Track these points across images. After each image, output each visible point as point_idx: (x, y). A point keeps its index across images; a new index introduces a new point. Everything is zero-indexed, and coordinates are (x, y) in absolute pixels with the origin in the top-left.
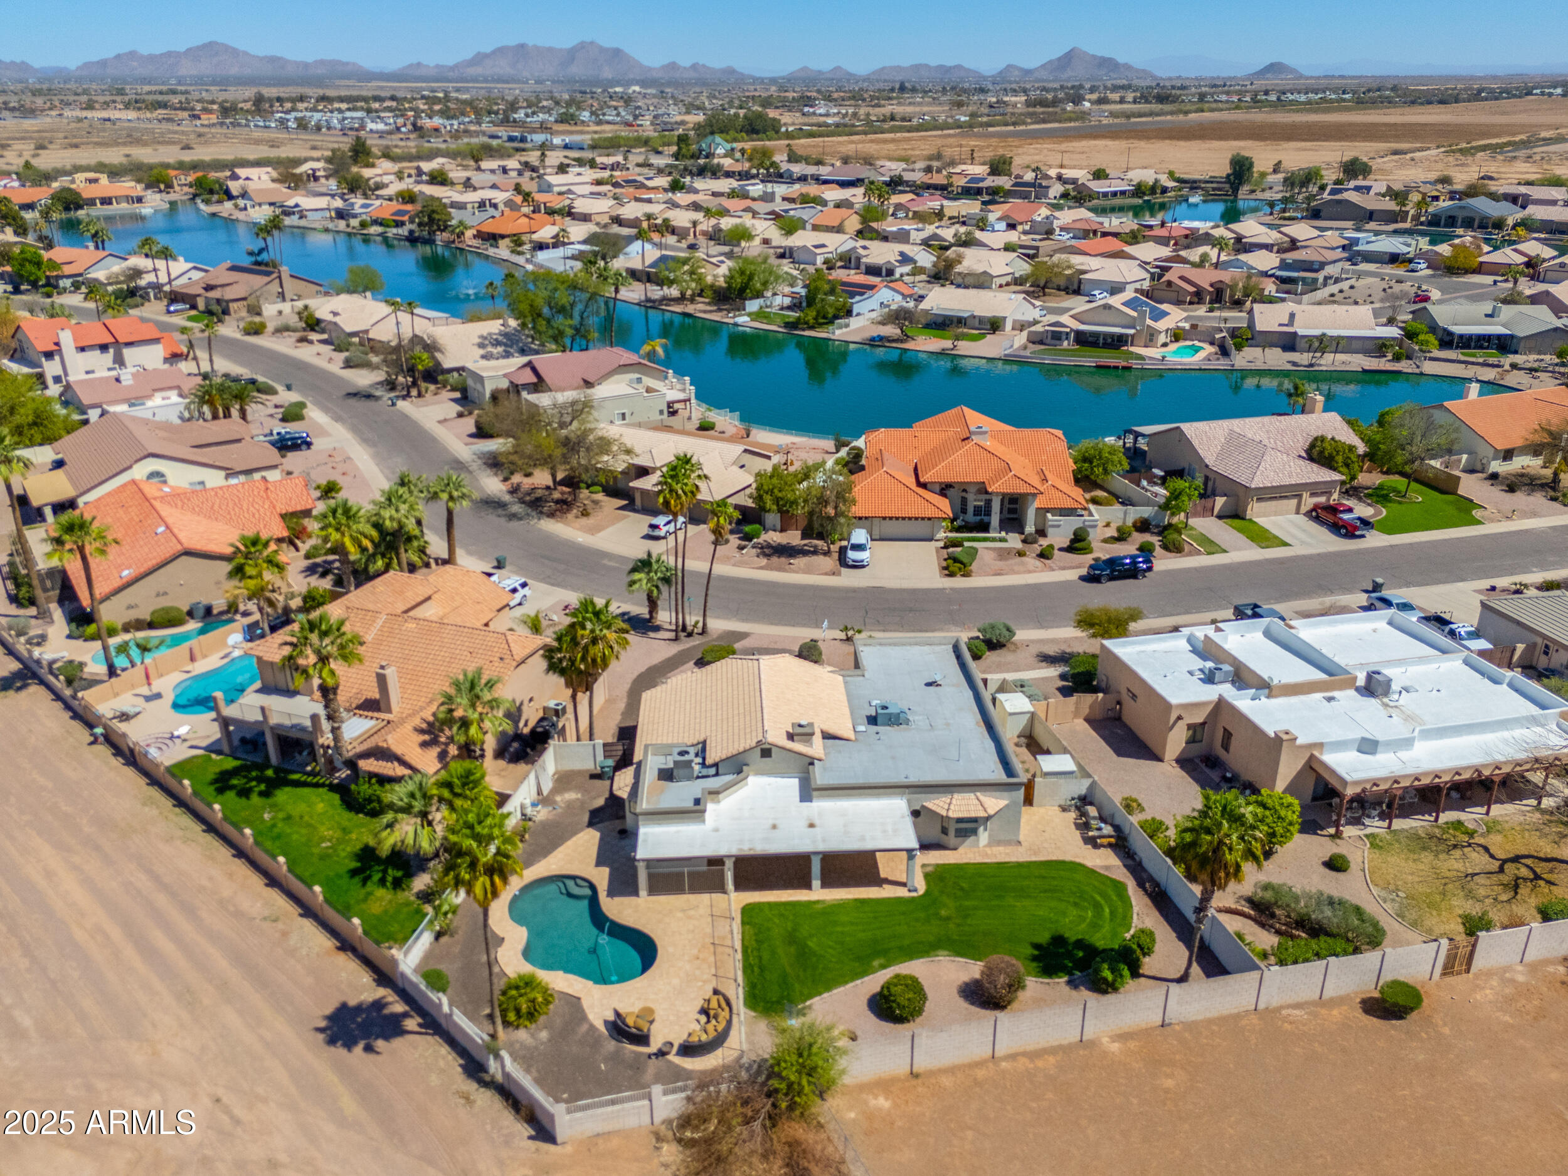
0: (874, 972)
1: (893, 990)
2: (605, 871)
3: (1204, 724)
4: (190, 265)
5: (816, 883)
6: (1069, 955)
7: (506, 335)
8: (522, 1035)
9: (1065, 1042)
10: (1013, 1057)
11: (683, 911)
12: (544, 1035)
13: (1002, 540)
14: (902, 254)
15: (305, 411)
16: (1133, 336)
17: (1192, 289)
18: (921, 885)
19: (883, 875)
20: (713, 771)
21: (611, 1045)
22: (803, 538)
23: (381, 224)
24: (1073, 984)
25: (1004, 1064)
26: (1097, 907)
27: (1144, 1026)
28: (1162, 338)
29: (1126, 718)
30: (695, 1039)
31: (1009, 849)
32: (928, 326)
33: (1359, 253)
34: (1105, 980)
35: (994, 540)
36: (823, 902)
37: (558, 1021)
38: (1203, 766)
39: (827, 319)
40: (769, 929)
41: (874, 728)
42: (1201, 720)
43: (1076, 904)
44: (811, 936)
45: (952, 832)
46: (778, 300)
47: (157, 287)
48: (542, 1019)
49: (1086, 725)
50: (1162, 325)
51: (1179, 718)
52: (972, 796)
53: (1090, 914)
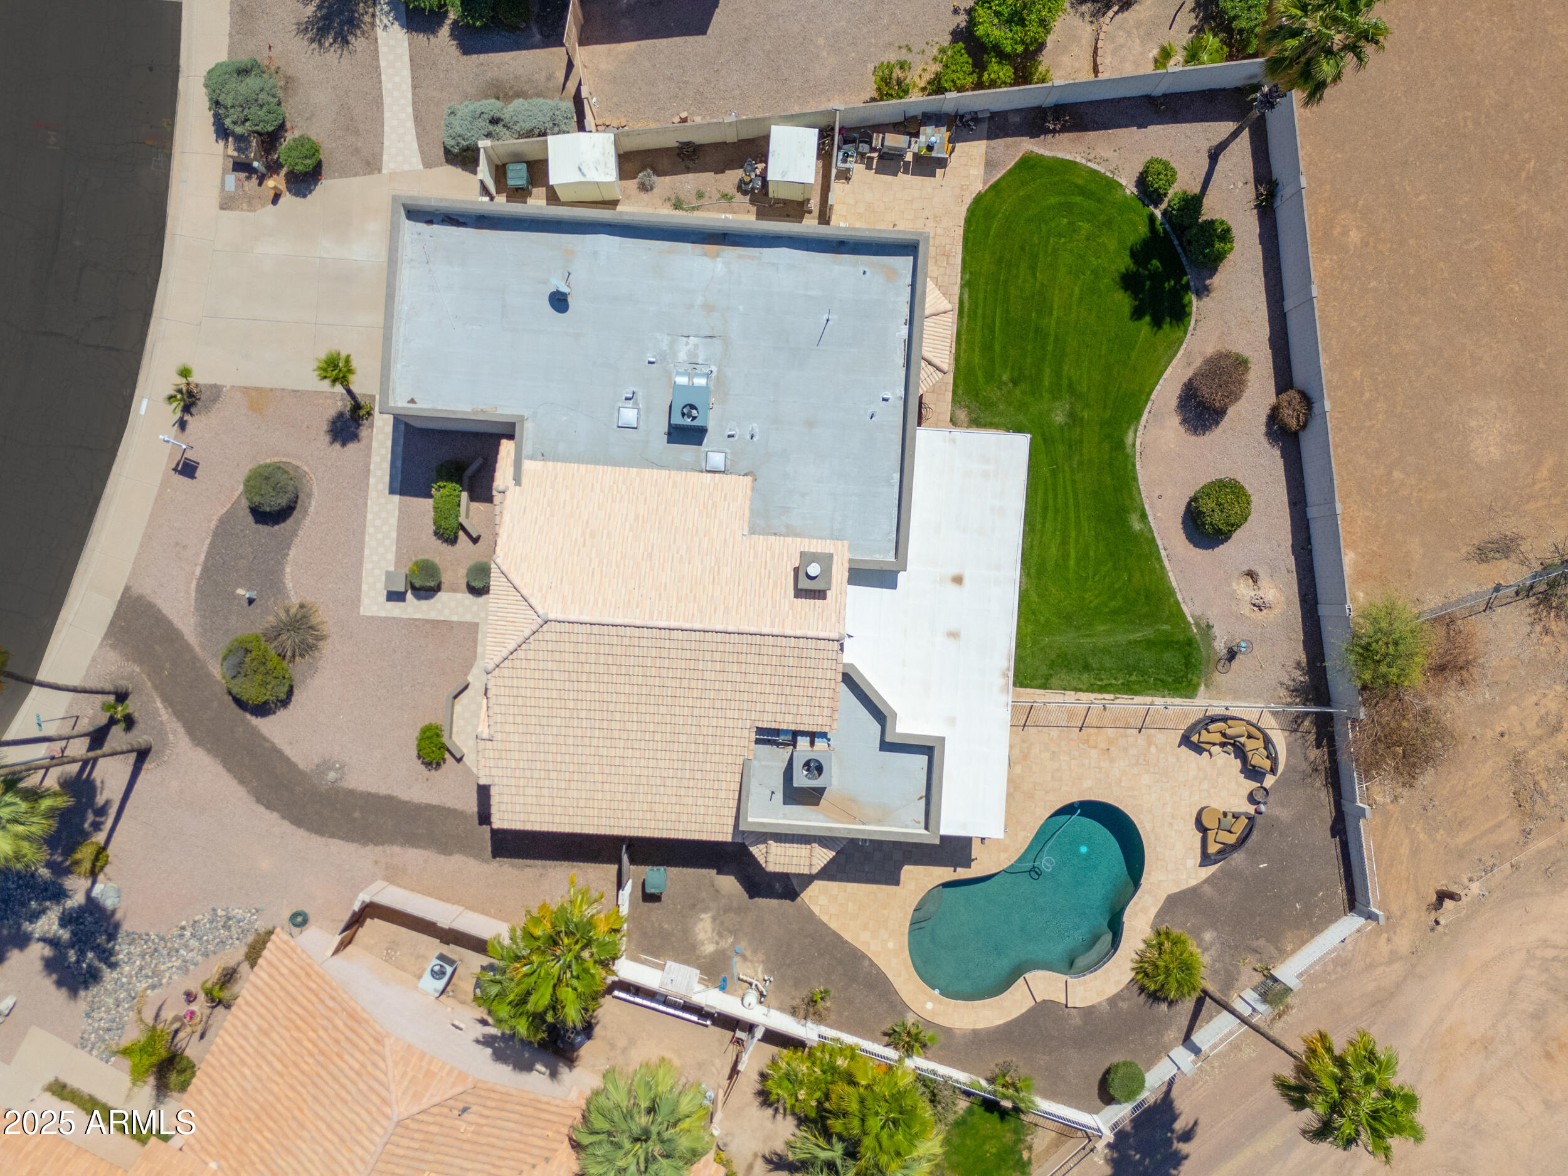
0: (1151, 530)
6: (1155, 277)
8: (1204, 961)
24: (1203, 291)
26: (1070, 209)
37: (1194, 920)
40: (1062, 653)
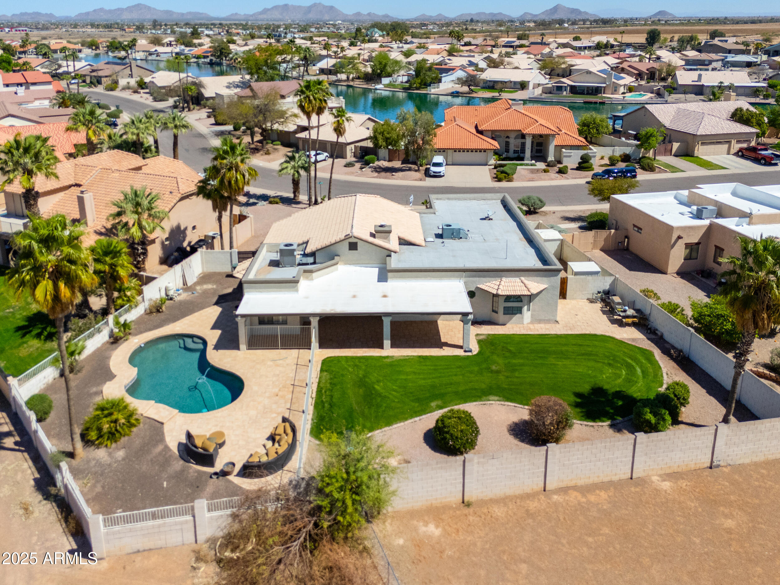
0: (431, 411)
1: (447, 421)
2: (218, 332)
3: (698, 244)
4: (87, 63)
5: (387, 343)
6: (610, 403)
7: (243, 83)
8: (101, 454)
9: (615, 478)
10: (564, 490)
11: (274, 360)
12: (121, 454)
13: (532, 165)
14: (470, 61)
15: (121, 115)
16: (605, 87)
17: (636, 72)
18: (475, 349)
19: (443, 340)
20: (311, 260)
21: (179, 464)
22: (402, 164)
23: (197, 58)
24: (616, 427)
25: (555, 497)
26: (629, 367)
27: (693, 467)
28: (622, 90)
29: (632, 248)
30: (255, 460)
31: (548, 326)
32: (483, 88)
33: (728, 62)
34: (648, 422)
35: (527, 165)
36: (392, 357)
37: (138, 442)
38: (700, 277)
39: (426, 85)
40: (343, 375)
41: (441, 240)
42: (696, 241)
43: (610, 365)
44: (378, 381)
45: (501, 311)
46: (400, 79)
47: (68, 73)
48: (124, 440)
49: (603, 253)
50: (621, 82)
51: (679, 237)
52: (517, 280)
53: (624, 372)
